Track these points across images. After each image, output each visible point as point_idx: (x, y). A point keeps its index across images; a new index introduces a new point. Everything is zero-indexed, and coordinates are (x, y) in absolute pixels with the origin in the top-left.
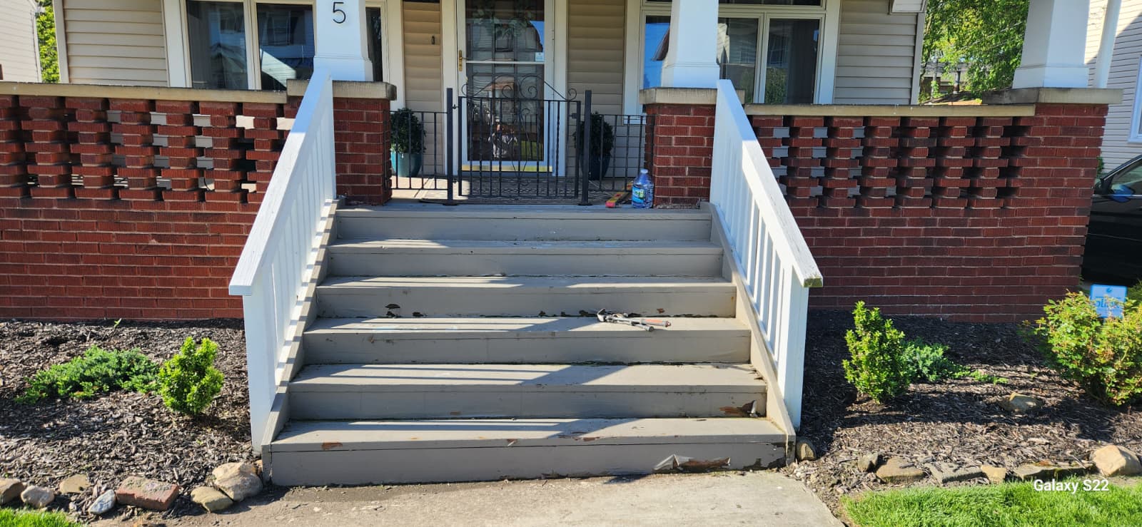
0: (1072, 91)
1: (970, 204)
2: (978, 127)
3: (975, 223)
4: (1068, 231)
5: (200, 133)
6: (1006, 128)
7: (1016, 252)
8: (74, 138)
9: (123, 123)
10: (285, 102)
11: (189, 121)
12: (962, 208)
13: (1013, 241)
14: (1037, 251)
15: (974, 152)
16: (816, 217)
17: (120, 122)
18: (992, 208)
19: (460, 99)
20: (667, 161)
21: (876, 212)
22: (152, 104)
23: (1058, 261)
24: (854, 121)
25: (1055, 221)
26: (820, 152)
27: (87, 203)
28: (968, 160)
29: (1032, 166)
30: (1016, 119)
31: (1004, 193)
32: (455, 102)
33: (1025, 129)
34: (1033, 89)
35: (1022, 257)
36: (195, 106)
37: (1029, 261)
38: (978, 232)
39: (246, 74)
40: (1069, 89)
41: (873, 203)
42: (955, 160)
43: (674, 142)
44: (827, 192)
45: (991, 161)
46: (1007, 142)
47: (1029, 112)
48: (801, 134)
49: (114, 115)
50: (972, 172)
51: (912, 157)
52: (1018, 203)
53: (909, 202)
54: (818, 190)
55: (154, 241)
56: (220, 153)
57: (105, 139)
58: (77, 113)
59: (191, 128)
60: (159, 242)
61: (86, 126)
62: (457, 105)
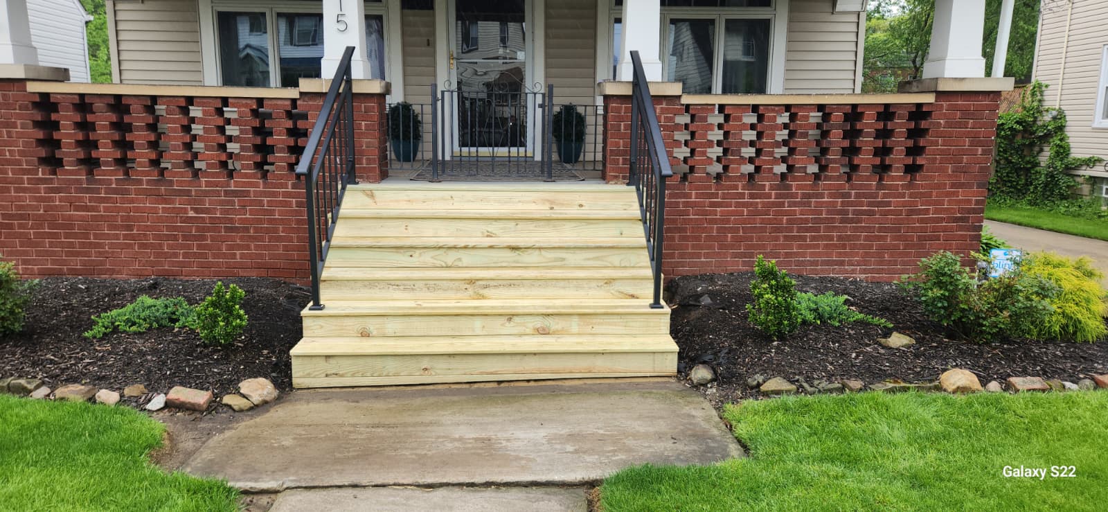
0: (967, 81)
1: (881, 179)
2: (886, 113)
3: (885, 196)
4: (969, 202)
5: (229, 124)
6: (911, 113)
7: (922, 221)
8: (129, 128)
9: (168, 116)
10: (298, 97)
11: (220, 112)
12: (874, 183)
13: (920, 212)
14: (942, 219)
15: (884, 134)
16: (747, 191)
17: (165, 115)
18: (901, 183)
19: (443, 93)
20: (617, 144)
21: (798, 187)
22: (190, 100)
23: (961, 228)
24: (777, 108)
25: (956, 194)
26: (750, 135)
27: (139, 182)
28: (878, 140)
29: (935, 145)
30: (919, 106)
31: (912, 169)
32: (439, 96)
33: (928, 114)
34: (934, 79)
35: (929, 225)
36: (225, 101)
37: (935, 230)
38: (889, 204)
39: (268, 72)
40: (964, 79)
41: (795, 179)
42: (867, 142)
43: (622, 127)
44: (758, 169)
45: (899, 142)
46: (912, 125)
47: (929, 99)
48: (731, 120)
49: (161, 108)
50: (883, 152)
51: (829, 139)
52: (925, 178)
53: (830, 178)
54: (750, 168)
55: (192, 212)
56: (245, 140)
57: (152, 127)
58: (131, 107)
59: (222, 119)
60: (197, 213)
61: (138, 118)
62: (440, 98)
